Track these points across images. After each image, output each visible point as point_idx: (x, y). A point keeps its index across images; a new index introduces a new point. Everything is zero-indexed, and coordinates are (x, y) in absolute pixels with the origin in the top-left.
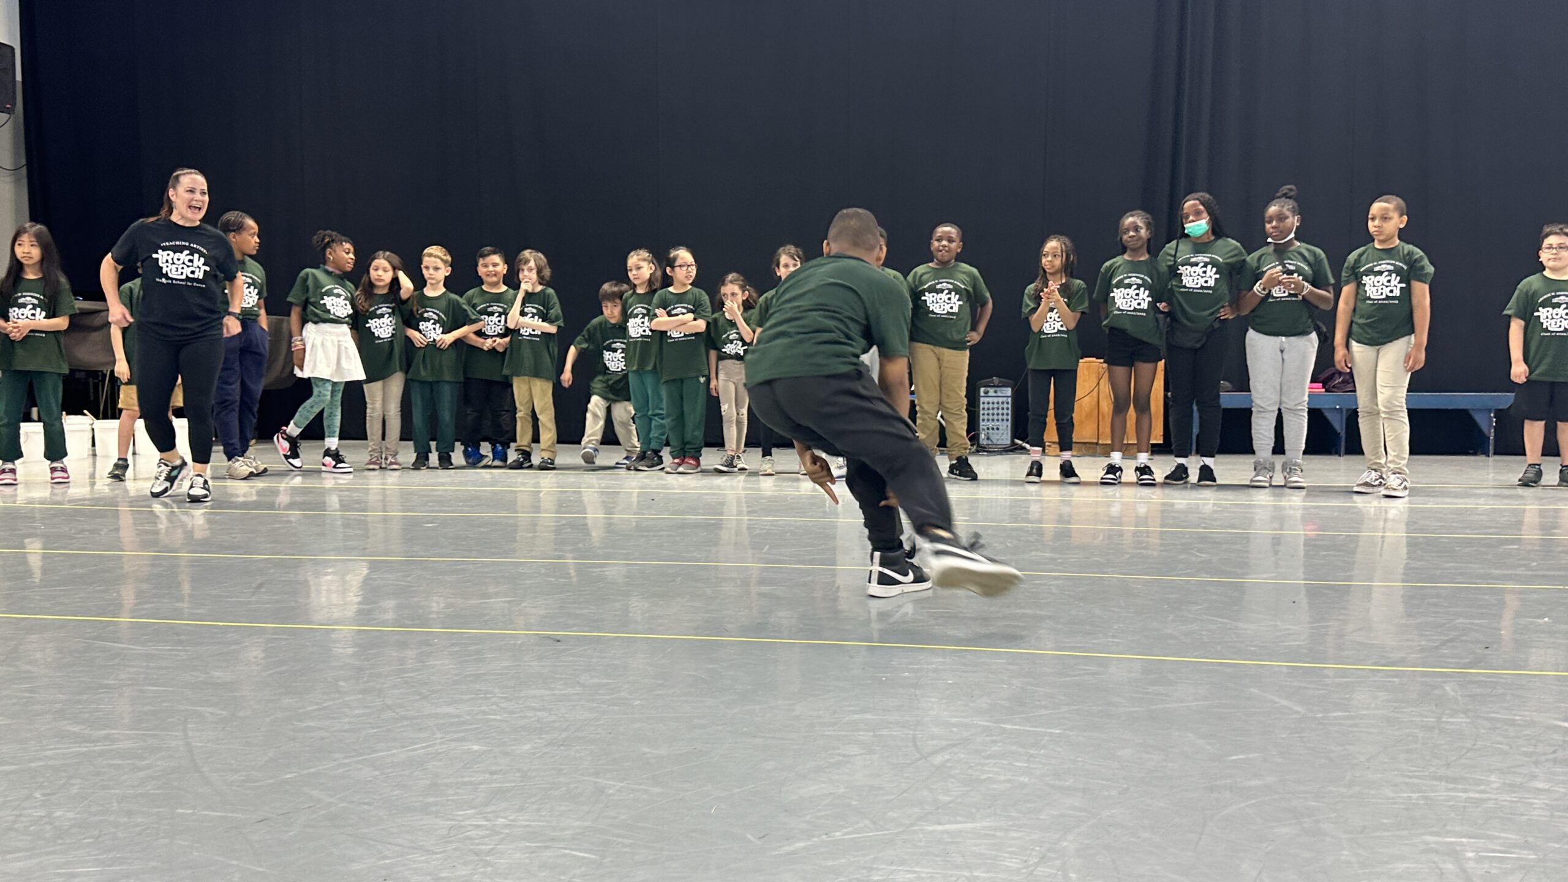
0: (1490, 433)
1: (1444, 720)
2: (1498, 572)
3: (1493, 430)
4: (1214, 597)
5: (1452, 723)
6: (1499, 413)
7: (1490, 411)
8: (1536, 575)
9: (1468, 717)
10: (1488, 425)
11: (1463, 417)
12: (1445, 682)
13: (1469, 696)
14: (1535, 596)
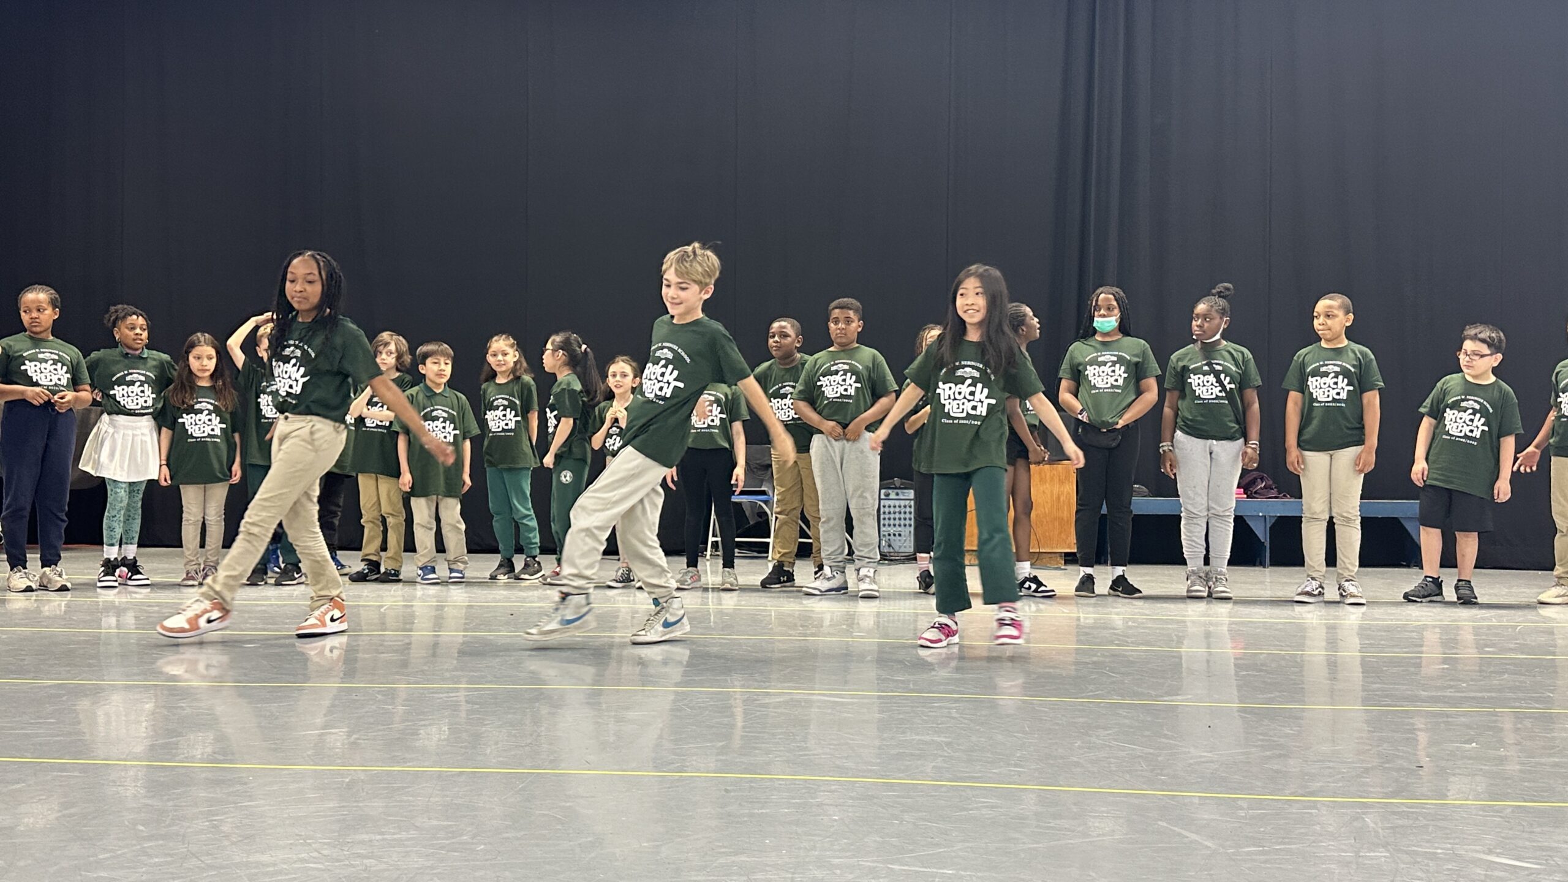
1: (1361, 854)
2: (1426, 693)
4: (1127, 721)
5: (1371, 858)
8: (1465, 697)
9: (1388, 851)
11: (1394, 524)
12: (1364, 813)
13: (1391, 828)
14: (1463, 719)
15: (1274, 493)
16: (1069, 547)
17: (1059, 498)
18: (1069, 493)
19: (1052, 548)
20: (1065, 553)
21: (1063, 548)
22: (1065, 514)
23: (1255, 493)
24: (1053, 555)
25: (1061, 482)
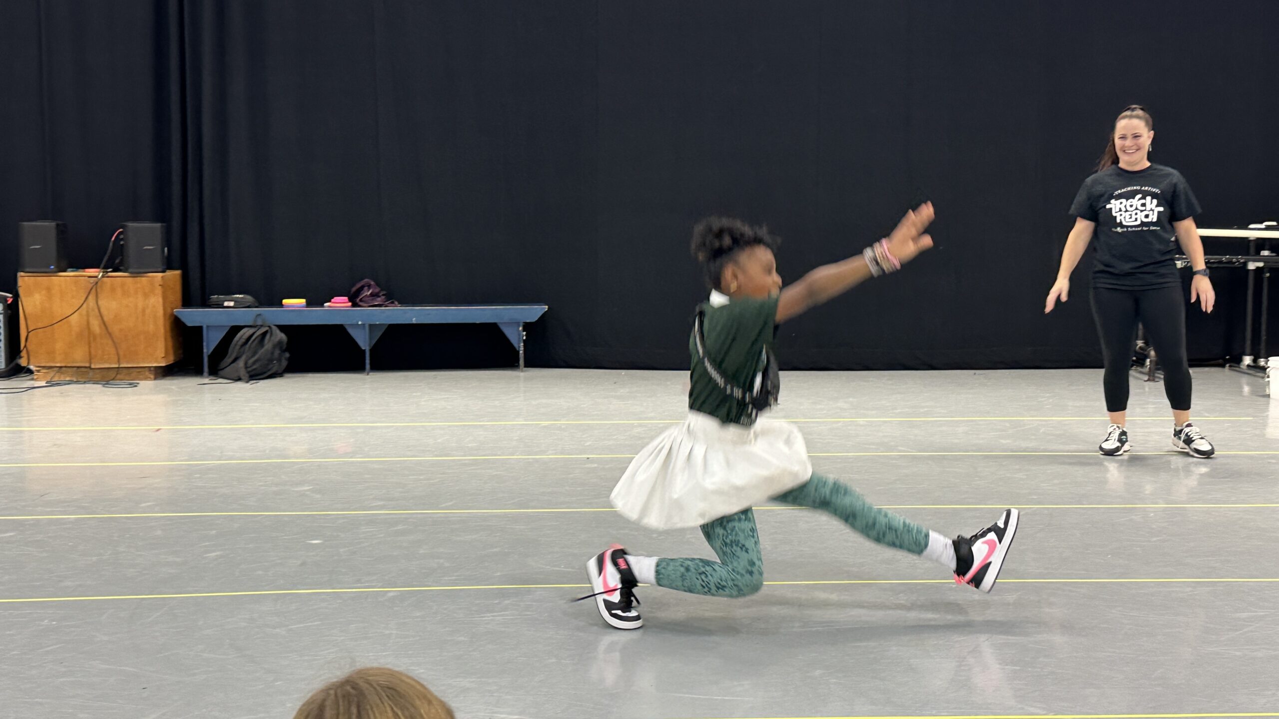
0: (519, 347)
3: (522, 344)
6: (527, 326)
7: (518, 324)
10: (517, 338)
11: (492, 330)
15: (378, 301)
16: (156, 362)
17: (144, 311)
18: (154, 306)
19: (138, 363)
20: (156, 367)
21: (150, 362)
22: (151, 327)
23: (361, 300)
24: (143, 370)
25: (146, 296)
